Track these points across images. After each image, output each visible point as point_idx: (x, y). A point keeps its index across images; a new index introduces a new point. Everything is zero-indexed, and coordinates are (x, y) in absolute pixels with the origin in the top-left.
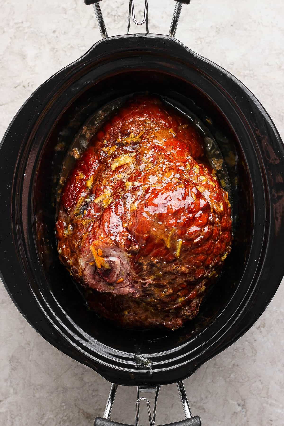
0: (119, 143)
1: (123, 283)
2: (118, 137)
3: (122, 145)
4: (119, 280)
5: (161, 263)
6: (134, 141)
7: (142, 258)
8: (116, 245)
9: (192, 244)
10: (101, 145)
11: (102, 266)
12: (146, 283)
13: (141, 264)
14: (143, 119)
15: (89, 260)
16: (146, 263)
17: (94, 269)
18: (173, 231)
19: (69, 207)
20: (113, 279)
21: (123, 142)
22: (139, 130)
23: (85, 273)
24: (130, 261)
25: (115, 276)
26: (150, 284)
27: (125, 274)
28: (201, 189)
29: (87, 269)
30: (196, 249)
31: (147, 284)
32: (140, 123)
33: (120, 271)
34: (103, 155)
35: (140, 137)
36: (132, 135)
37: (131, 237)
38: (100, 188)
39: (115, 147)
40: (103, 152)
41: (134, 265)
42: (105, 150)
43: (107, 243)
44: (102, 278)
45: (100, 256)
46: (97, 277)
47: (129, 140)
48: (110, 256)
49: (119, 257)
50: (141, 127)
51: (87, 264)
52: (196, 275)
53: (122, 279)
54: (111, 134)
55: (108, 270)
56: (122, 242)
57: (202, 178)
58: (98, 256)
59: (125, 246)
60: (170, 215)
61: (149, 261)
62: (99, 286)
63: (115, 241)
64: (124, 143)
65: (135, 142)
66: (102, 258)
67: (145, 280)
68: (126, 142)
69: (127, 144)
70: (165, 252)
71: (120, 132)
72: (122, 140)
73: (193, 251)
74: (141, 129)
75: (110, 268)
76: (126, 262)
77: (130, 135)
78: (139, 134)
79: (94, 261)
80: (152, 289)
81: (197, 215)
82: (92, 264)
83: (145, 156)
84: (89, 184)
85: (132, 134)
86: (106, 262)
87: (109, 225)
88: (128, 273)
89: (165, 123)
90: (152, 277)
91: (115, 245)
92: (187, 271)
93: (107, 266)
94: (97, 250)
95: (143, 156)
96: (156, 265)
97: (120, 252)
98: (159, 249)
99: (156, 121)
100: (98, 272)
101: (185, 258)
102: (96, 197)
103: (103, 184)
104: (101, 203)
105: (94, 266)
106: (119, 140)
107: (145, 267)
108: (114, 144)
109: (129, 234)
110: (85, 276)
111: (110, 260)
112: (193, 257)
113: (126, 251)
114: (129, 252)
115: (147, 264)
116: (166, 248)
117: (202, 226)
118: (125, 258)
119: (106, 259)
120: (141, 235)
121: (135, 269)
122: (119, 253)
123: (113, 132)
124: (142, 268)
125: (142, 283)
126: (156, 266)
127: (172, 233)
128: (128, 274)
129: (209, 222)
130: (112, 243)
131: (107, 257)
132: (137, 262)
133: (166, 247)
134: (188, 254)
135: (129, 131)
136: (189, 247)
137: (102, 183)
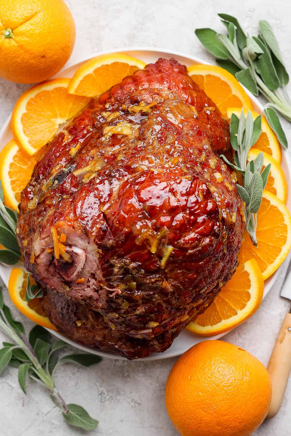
0: (123, 111)
1: (84, 285)
2: (124, 103)
3: (127, 112)
4: (79, 280)
5: (138, 270)
6: (143, 111)
7: (115, 258)
8: (86, 233)
9: (184, 256)
10: (102, 108)
11: (61, 256)
12: (113, 292)
13: (112, 266)
14: (161, 87)
15: (47, 245)
16: (119, 265)
17: (51, 259)
18: (163, 231)
19: (42, 175)
20: (72, 277)
21: (129, 109)
22: (153, 99)
23: (39, 261)
24: (99, 258)
25: (75, 273)
26: (117, 295)
27: (88, 273)
28: (213, 189)
29: (42, 256)
30: (188, 263)
31: (114, 294)
32: (156, 91)
33: (82, 269)
34: (101, 120)
35: (151, 108)
36: (143, 104)
37: (107, 228)
38: (85, 159)
39: (117, 114)
40: (100, 116)
41: (102, 265)
42: (105, 114)
43: (74, 228)
44: (59, 273)
45: (61, 243)
46: (52, 269)
47: (137, 108)
48: (74, 246)
49: (85, 250)
50: (157, 97)
51: (43, 251)
52: (181, 297)
53: (83, 279)
54: (117, 98)
55: (67, 263)
56: (93, 232)
57: (218, 175)
58: (59, 241)
59: (96, 236)
60: (164, 211)
61: (123, 264)
62: (52, 282)
63: (85, 229)
64: (130, 112)
65: (144, 113)
66: (63, 246)
67: (112, 287)
68: (133, 111)
69: (133, 113)
70: (146, 257)
71: (129, 98)
72: (128, 108)
73: (184, 264)
74: (156, 98)
75: (70, 261)
76: (94, 258)
77: (140, 103)
78: (150, 104)
79: (53, 248)
80: (120, 301)
81: (200, 219)
82: (49, 251)
83: (150, 131)
84: (74, 151)
85: (143, 102)
86: (67, 252)
87: (82, 205)
88: (93, 273)
89: (187, 97)
90: (123, 286)
91: (84, 234)
92: (170, 289)
93: (67, 257)
94: (59, 233)
95: (148, 130)
96: (132, 271)
97: (89, 243)
98: (139, 251)
99: (176, 93)
100: (54, 264)
101: (171, 271)
102: (77, 168)
103: (90, 154)
104: (82, 176)
105: (51, 254)
106: (124, 106)
107: (116, 270)
108: (117, 110)
109: (105, 223)
110: (38, 264)
111: (73, 251)
112: (181, 272)
113: (97, 244)
114: (99, 246)
115: (119, 267)
116: (150, 253)
117: (203, 235)
118: (93, 252)
119: (68, 249)
120: (121, 228)
121: (103, 270)
122: (87, 244)
123: (120, 96)
124: (113, 271)
125: (108, 291)
126: (130, 272)
127: (161, 234)
128: (93, 276)
129: (213, 232)
130: (80, 229)
131: (70, 246)
132: (108, 262)
133: (149, 251)
134: (176, 267)
135: (140, 98)
136: (180, 258)
137: (89, 152)
